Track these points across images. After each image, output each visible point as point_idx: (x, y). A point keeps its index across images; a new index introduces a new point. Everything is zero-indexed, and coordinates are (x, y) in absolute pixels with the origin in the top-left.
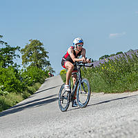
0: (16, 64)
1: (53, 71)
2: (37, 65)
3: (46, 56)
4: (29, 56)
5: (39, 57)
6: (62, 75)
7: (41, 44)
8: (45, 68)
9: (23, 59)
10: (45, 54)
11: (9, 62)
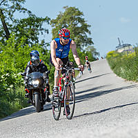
0: (43, 42)
1: (97, 53)
3: (87, 31)
6: (109, 59)
7: (80, 13)
8: (84, 48)
9: (53, 34)
10: (85, 28)
11: (33, 39)
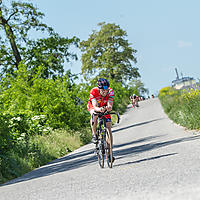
2: (113, 76)
3: (132, 58)
4: (96, 57)
5: (116, 59)
8: (127, 82)
9: (84, 61)
